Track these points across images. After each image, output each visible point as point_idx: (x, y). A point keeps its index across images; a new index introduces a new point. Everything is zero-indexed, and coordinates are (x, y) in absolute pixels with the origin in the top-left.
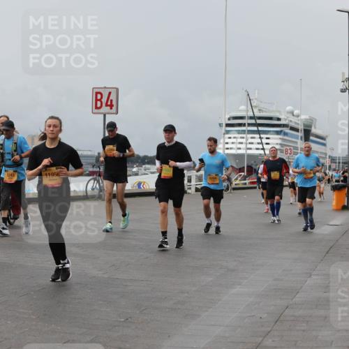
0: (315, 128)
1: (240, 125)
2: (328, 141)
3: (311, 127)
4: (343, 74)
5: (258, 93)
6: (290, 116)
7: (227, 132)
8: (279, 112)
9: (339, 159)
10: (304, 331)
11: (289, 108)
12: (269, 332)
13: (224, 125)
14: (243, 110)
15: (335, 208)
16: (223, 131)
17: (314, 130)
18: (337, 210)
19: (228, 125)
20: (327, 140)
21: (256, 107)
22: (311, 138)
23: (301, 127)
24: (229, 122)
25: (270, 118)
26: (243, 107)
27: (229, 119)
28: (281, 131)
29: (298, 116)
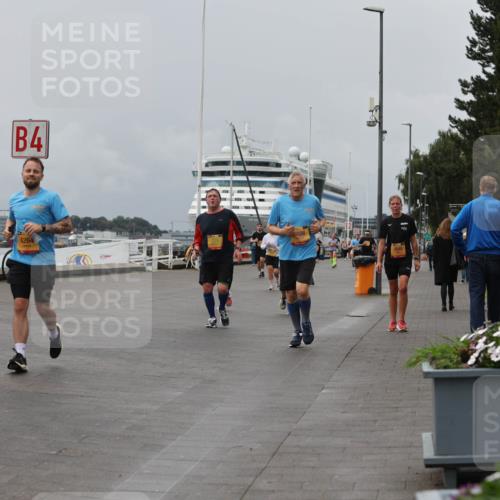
0: (330, 177)
1: (222, 173)
2: (349, 197)
3: (324, 175)
4: (372, 100)
5: (249, 128)
6: (294, 160)
7: (204, 184)
8: (278, 154)
9: (365, 223)
10: (313, 468)
11: (293, 149)
12: (263, 470)
13: (199, 174)
14: (226, 152)
15: (358, 291)
16: (198, 183)
17: (328, 181)
18: (361, 295)
19: (205, 174)
20: (348, 194)
21: (245, 147)
22: (325, 192)
23: (310, 176)
24: (207, 169)
25: (266, 164)
26: (227, 148)
27: (207, 165)
28: (282, 182)
29: (306, 161)
